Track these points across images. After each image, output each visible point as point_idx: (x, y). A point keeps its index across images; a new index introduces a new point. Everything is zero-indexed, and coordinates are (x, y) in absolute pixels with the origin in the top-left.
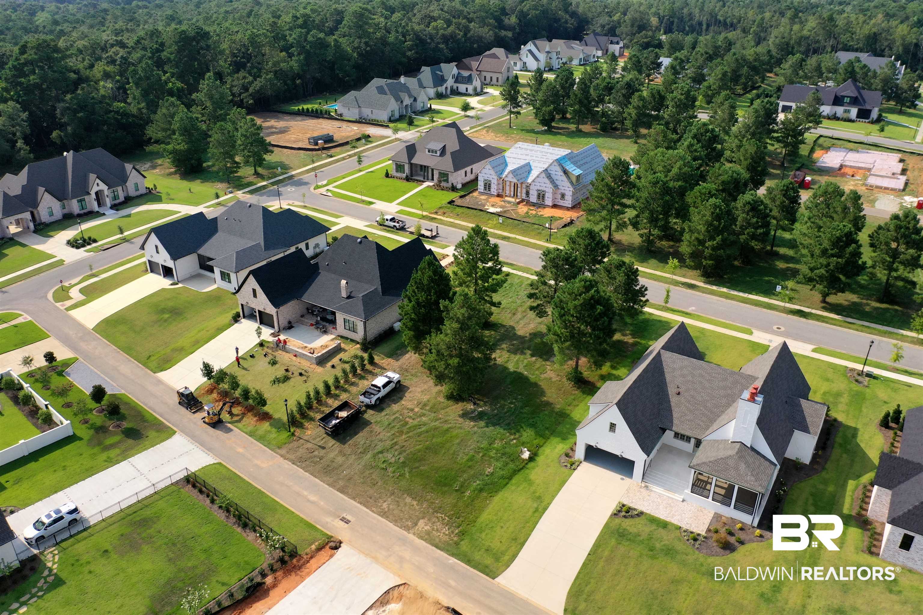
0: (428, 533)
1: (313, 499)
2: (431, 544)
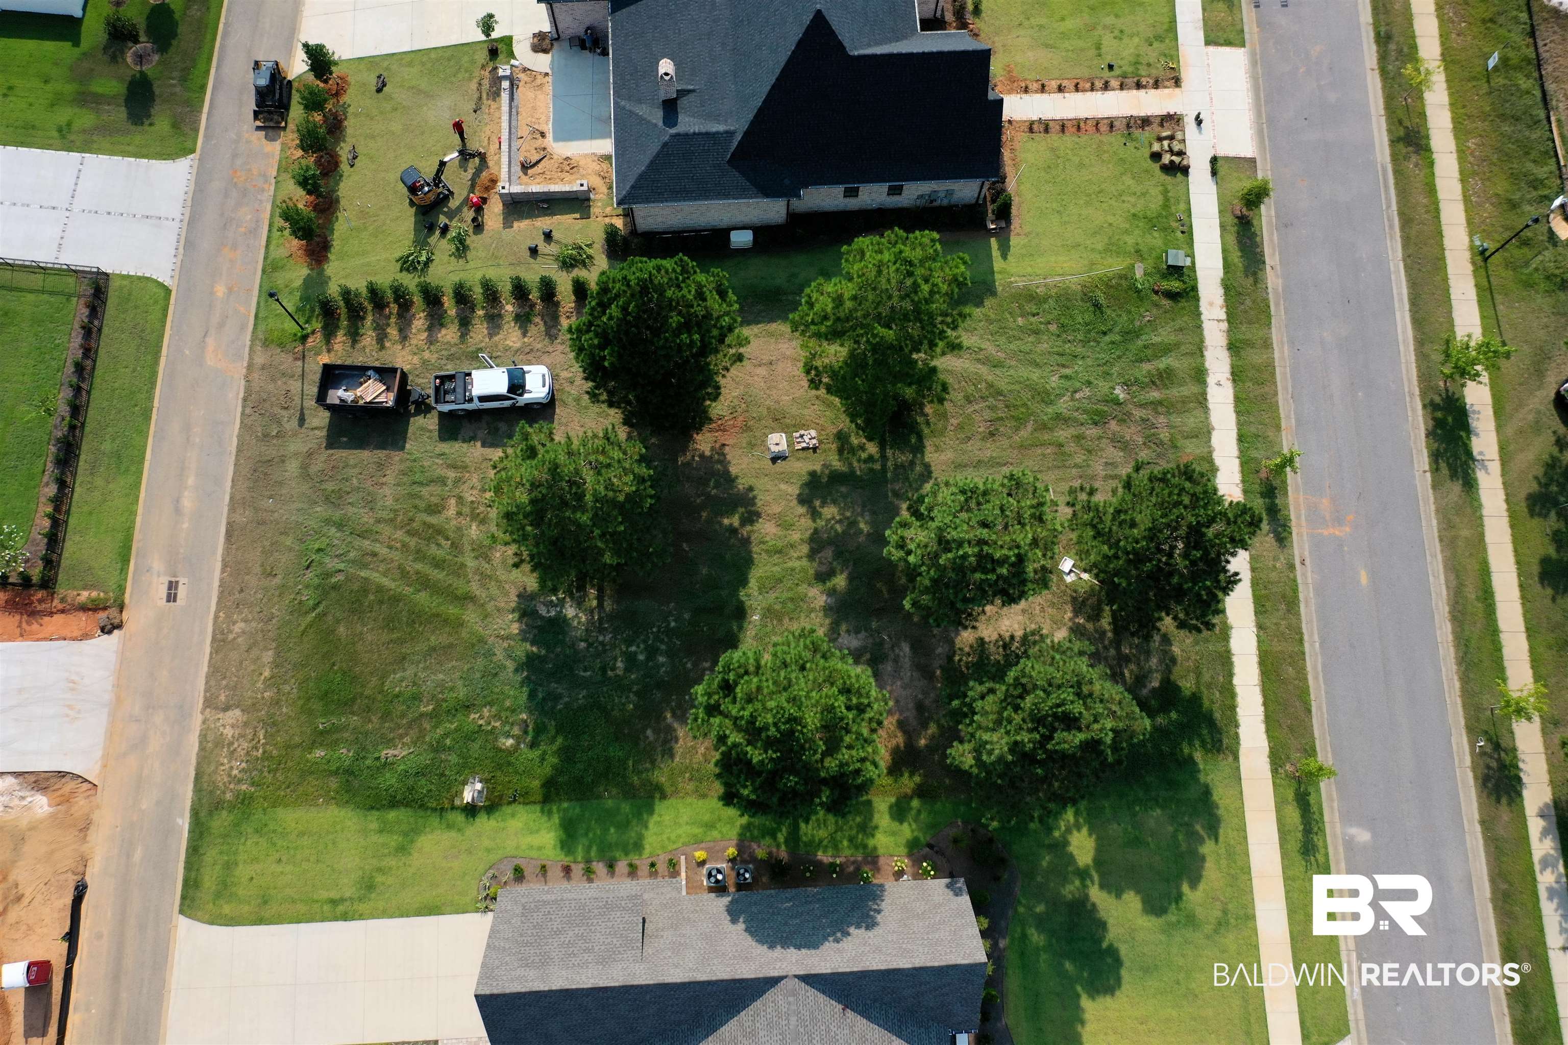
0: (219, 742)
1: (188, 503)
2: (198, 764)
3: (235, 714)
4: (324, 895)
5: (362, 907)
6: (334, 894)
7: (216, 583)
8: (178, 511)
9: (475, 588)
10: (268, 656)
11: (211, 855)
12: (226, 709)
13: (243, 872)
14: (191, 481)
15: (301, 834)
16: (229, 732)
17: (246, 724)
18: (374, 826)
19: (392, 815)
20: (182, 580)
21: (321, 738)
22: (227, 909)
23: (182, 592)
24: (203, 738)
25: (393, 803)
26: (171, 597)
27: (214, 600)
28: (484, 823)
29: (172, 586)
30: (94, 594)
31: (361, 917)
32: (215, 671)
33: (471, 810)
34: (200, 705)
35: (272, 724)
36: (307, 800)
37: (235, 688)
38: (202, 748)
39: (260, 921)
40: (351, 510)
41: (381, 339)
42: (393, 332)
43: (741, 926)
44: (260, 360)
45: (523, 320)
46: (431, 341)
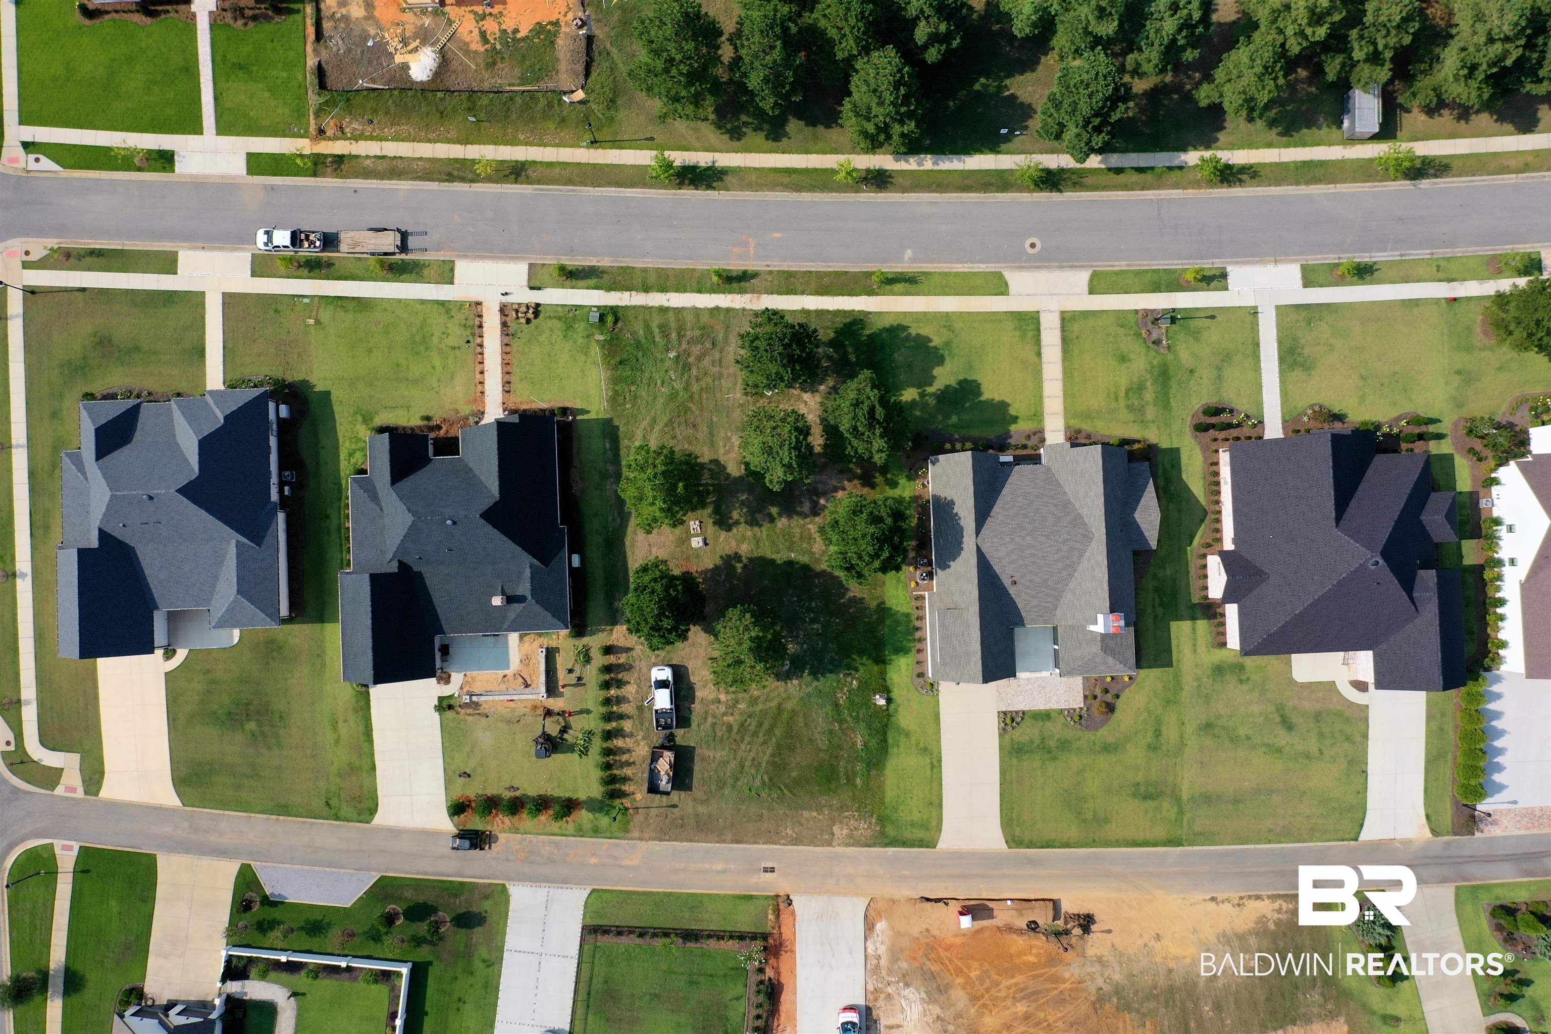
0: (850, 836)
1: (719, 867)
2: (861, 846)
3: (836, 829)
4: (929, 772)
5: (935, 753)
6: (928, 768)
7: (765, 846)
8: (724, 872)
9: (774, 704)
10: (806, 814)
11: (907, 835)
12: (833, 834)
13: (916, 816)
14: (707, 866)
15: (898, 787)
16: (845, 831)
17: (841, 823)
18: (895, 749)
19: (890, 741)
20: (763, 865)
21: (850, 780)
22: (934, 823)
23: (769, 865)
24: (848, 845)
25: (885, 740)
26: (772, 870)
27: (774, 846)
28: (894, 695)
29: (766, 870)
30: (770, 912)
31: (940, 753)
32: (813, 842)
33: (889, 701)
34: (831, 848)
35: (842, 808)
36: (881, 787)
37: (822, 831)
38: (853, 845)
39: (940, 805)
40: (728, 774)
41: (628, 764)
42: (625, 758)
43: (952, 563)
44: (636, 834)
45: (620, 684)
46: (631, 735)
